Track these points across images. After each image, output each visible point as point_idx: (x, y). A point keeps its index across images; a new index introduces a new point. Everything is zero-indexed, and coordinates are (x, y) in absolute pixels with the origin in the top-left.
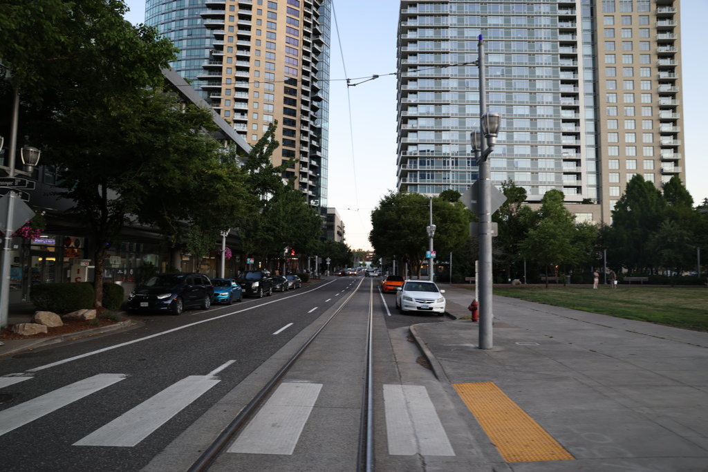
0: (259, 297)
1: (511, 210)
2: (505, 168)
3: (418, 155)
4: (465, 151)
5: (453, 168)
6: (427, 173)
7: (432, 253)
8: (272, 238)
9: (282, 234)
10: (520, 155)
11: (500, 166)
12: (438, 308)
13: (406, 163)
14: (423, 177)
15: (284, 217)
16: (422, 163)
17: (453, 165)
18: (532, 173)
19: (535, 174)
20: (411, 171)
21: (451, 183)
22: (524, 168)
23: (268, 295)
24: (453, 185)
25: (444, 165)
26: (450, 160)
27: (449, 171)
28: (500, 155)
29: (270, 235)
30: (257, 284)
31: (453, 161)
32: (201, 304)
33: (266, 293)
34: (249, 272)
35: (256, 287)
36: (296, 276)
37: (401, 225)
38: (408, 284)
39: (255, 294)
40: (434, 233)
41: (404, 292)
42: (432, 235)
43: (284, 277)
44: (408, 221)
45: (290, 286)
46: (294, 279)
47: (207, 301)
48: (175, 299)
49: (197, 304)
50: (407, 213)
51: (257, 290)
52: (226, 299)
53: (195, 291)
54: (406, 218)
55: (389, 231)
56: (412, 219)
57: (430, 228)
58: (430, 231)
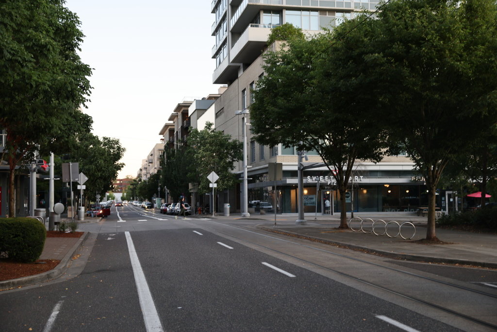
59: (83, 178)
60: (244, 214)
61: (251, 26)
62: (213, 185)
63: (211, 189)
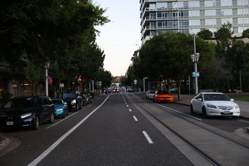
0: (76, 111)
1: (228, 43)
2: (215, 16)
3: (157, 10)
4: (188, 7)
5: (180, 18)
6: (162, 22)
7: (197, 73)
8: (78, 68)
10: (225, 7)
11: (212, 15)
12: (236, 113)
13: (149, 16)
14: (160, 25)
16: (160, 16)
17: (180, 16)
18: (234, 18)
19: (235, 19)
20: (152, 21)
21: (179, 28)
22: (228, 16)
23: (80, 109)
24: (180, 29)
25: (174, 15)
26: (178, 13)
27: (177, 20)
28: (211, 7)
29: (76, 66)
30: (74, 101)
31: (180, 13)
32: (50, 119)
33: (79, 107)
34: (64, 93)
35: (74, 103)
36: (89, 94)
37: (169, 55)
38: (205, 96)
39: (74, 108)
40: (198, 60)
41: (206, 102)
42: (197, 60)
43: (84, 95)
44: (174, 52)
45: (87, 101)
46: (88, 96)
47: (52, 116)
48: (34, 117)
49: (47, 120)
50: (174, 47)
51: (75, 105)
52: (62, 114)
53: (46, 109)
54: (172, 49)
55: (160, 60)
56: (177, 50)
57: (194, 56)
58: (194, 58)
59: (100, 82)
60: (144, 91)
61: (148, 36)
62: (136, 83)
63: (135, 84)
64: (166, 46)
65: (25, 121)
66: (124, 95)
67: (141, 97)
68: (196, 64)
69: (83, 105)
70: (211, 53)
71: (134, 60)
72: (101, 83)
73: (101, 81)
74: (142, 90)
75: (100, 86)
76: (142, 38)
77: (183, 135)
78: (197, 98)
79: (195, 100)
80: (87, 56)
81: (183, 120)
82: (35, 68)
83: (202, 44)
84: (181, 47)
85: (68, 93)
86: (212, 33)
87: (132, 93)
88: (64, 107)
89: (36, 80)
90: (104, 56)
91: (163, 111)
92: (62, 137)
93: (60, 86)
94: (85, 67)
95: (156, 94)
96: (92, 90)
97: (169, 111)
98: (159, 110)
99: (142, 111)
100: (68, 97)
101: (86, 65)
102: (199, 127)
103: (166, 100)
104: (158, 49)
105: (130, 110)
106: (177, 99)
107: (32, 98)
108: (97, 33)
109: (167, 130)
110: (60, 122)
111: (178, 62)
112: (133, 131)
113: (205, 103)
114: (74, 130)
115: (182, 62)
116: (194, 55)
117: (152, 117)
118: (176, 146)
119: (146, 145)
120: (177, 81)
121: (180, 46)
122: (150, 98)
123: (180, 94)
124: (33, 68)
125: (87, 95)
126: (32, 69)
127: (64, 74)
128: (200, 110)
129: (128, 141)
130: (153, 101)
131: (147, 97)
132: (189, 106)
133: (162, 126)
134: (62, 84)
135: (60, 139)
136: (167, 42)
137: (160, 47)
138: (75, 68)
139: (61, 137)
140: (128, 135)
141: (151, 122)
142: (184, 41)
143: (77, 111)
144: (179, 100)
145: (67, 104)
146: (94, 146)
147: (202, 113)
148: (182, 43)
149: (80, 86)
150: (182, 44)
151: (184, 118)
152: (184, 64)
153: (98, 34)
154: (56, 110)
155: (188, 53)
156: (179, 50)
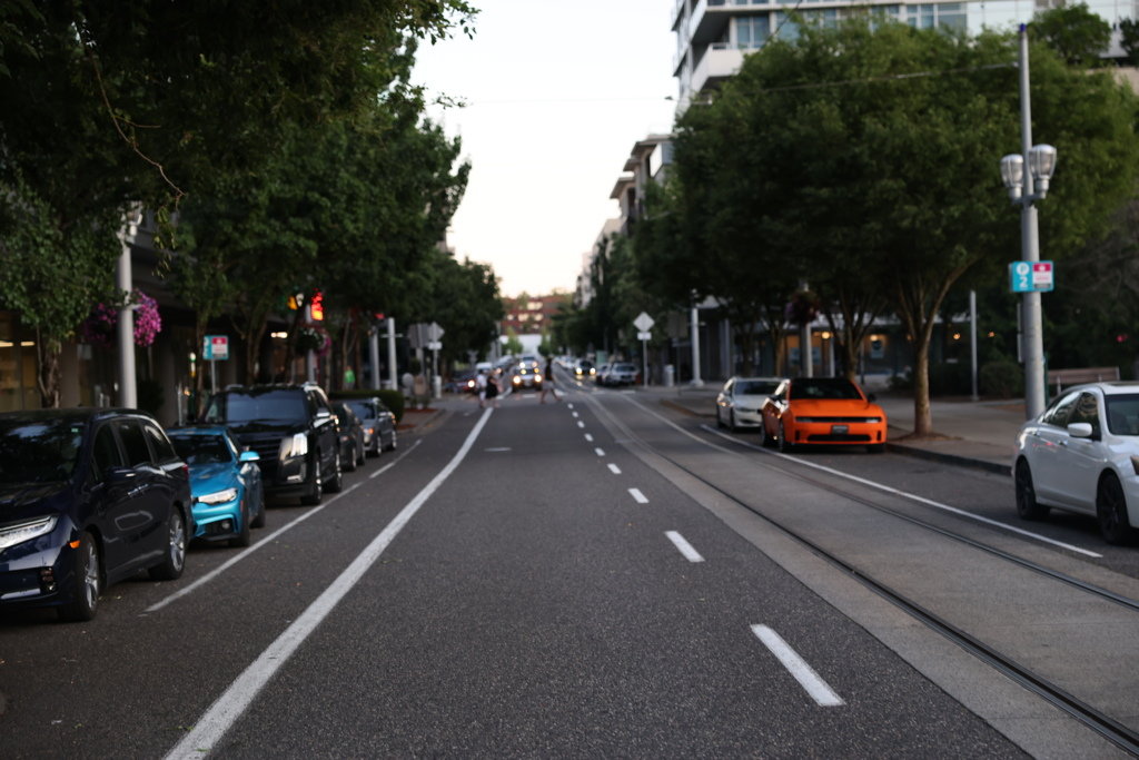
0: (311, 501)
7: (1036, 268)
8: (312, 245)
9: (350, 227)
15: (351, 151)
23: (331, 488)
24: (912, 7)
29: (298, 232)
30: (298, 445)
32: (159, 552)
33: (326, 479)
34: (231, 397)
35: (296, 456)
36: (375, 400)
37: (866, 159)
38: (1111, 405)
39: (297, 485)
40: (1045, 185)
41: (1122, 442)
42: (1037, 190)
43: (345, 406)
44: (897, 141)
45: (367, 445)
46: (372, 413)
47: (174, 536)
48: (72, 540)
49: (144, 557)
50: (891, 109)
51: (304, 468)
52: (229, 520)
53: (139, 493)
54: (884, 125)
55: (808, 190)
56: (914, 131)
57: (1024, 164)
58: (1019, 175)
59: (436, 331)
60: (694, 381)
61: (715, 48)
62: (644, 336)
63: (641, 342)
64: (842, 107)
65: (15, 565)
66: (580, 406)
67: (681, 416)
68: (1033, 215)
69: (347, 469)
70: (1118, 145)
71: (632, 193)
72: (441, 332)
73: (439, 323)
74: (685, 375)
75: (436, 355)
76: (684, 61)
77: (1022, 655)
78: (1059, 422)
79: (1044, 435)
80: (367, 171)
81: (980, 552)
82: (55, 242)
83: (1068, 91)
84: (936, 110)
85: (254, 394)
86: (1105, 25)
87: (625, 395)
88: (241, 480)
89: (66, 318)
90: (465, 169)
91: (844, 503)
92: (256, 665)
93: (205, 355)
94: (353, 239)
95: (780, 398)
96: (385, 374)
97: (878, 498)
98: (813, 497)
99: (709, 500)
100: (258, 416)
101: (361, 225)
102: (1102, 600)
103: (846, 436)
104: (794, 124)
105: (639, 496)
106: (911, 428)
107: (48, 423)
108: (459, 15)
109: (905, 619)
110: (223, 573)
111: (917, 203)
112: (691, 628)
113: (1115, 448)
114: (318, 618)
115: (941, 199)
116: (1018, 159)
117: (786, 538)
118: (997, 725)
119: (804, 719)
120: (910, 320)
121: (930, 104)
122: (740, 424)
123: (926, 396)
124: (48, 242)
125: (367, 405)
126: (42, 251)
127: (229, 281)
128: (1085, 495)
129: (679, 687)
130: (761, 438)
131: (725, 416)
132: (1001, 470)
133: (862, 591)
134: (215, 342)
135: (242, 678)
136: (849, 79)
137: (811, 111)
138: (297, 246)
139: (250, 663)
140: (669, 652)
141: (787, 568)
142: (953, 71)
143: (316, 503)
144: (919, 431)
145: (257, 458)
146: (469, 721)
147: (1093, 512)
148: (946, 84)
149: (318, 352)
150: (946, 90)
151: (984, 540)
152: (957, 214)
153: (462, 22)
154: (196, 500)
155: (979, 147)
156: (928, 127)
